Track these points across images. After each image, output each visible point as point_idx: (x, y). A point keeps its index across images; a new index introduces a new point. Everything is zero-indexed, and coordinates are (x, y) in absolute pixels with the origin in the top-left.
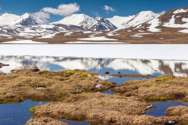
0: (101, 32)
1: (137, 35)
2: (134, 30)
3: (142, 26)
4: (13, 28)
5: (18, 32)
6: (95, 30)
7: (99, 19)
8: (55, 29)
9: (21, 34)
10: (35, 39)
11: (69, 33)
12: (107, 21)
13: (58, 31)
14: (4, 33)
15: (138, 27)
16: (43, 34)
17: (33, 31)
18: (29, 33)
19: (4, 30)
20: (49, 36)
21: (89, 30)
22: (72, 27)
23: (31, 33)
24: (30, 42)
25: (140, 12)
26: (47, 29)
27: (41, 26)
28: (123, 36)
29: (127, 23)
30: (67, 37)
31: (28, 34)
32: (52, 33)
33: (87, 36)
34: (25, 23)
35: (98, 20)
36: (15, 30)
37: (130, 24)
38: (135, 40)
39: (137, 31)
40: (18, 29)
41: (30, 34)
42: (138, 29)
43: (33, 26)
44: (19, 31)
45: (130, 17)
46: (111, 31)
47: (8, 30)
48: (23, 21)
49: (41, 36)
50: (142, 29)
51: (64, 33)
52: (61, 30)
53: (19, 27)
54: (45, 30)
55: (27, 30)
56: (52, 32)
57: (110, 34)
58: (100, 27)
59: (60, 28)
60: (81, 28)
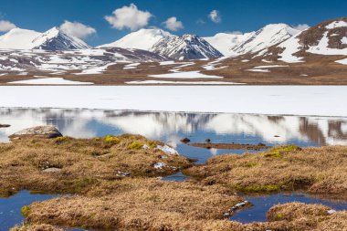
0: (193, 63)
1: (258, 69)
2: (253, 59)
3: (269, 52)
4: (29, 55)
5: (39, 64)
6: (182, 58)
7: (189, 39)
8: (106, 58)
9: (45, 67)
10: (68, 75)
11: (132, 65)
12: (205, 42)
13: (113, 61)
14: (12, 64)
15: (260, 54)
16: (84, 67)
17: (66, 61)
18: (59, 64)
19: (12, 60)
20: (96, 70)
21: (170, 59)
22: (140, 53)
23: (63, 64)
24: (60, 81)
25: (264, 26)
26: (92, 57)
27: (81, 51)
28: (233, 71)
29: (242, 46)
30: (130, 71)
31: (56, 66)
32: (102, 65)
33: (166, 70)
34: (52, 46)
35: (187, 41)
36: (33, 59)
37: (247, 48)
38: (255, 77)
39: (258, 61)
40: (38, 58)
41: (61, 67)
42: (262, 57)
43: (65, 52)
44: (40, 61)
45: (247, 36)
46: (211, 60)
47: (19, 59)
48: (47, 42)
49: (80, 71)
50: (268, 58)
51: (124, 65)
52: (119, 59)
53: (39, 54)
54: (88, 59)
55: (55, 58)
56: (101, 62)
57: (209, 67)
58: (191, 54)
59: (117, 55)
60: (155, 55)
